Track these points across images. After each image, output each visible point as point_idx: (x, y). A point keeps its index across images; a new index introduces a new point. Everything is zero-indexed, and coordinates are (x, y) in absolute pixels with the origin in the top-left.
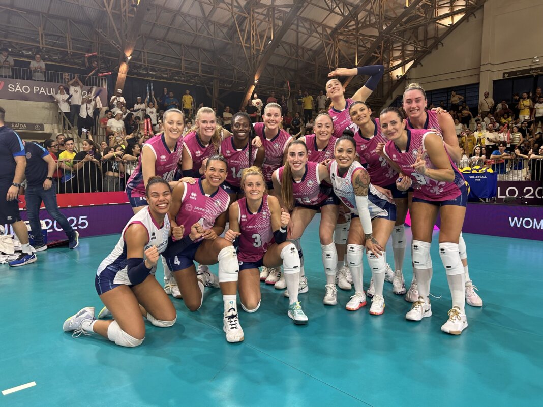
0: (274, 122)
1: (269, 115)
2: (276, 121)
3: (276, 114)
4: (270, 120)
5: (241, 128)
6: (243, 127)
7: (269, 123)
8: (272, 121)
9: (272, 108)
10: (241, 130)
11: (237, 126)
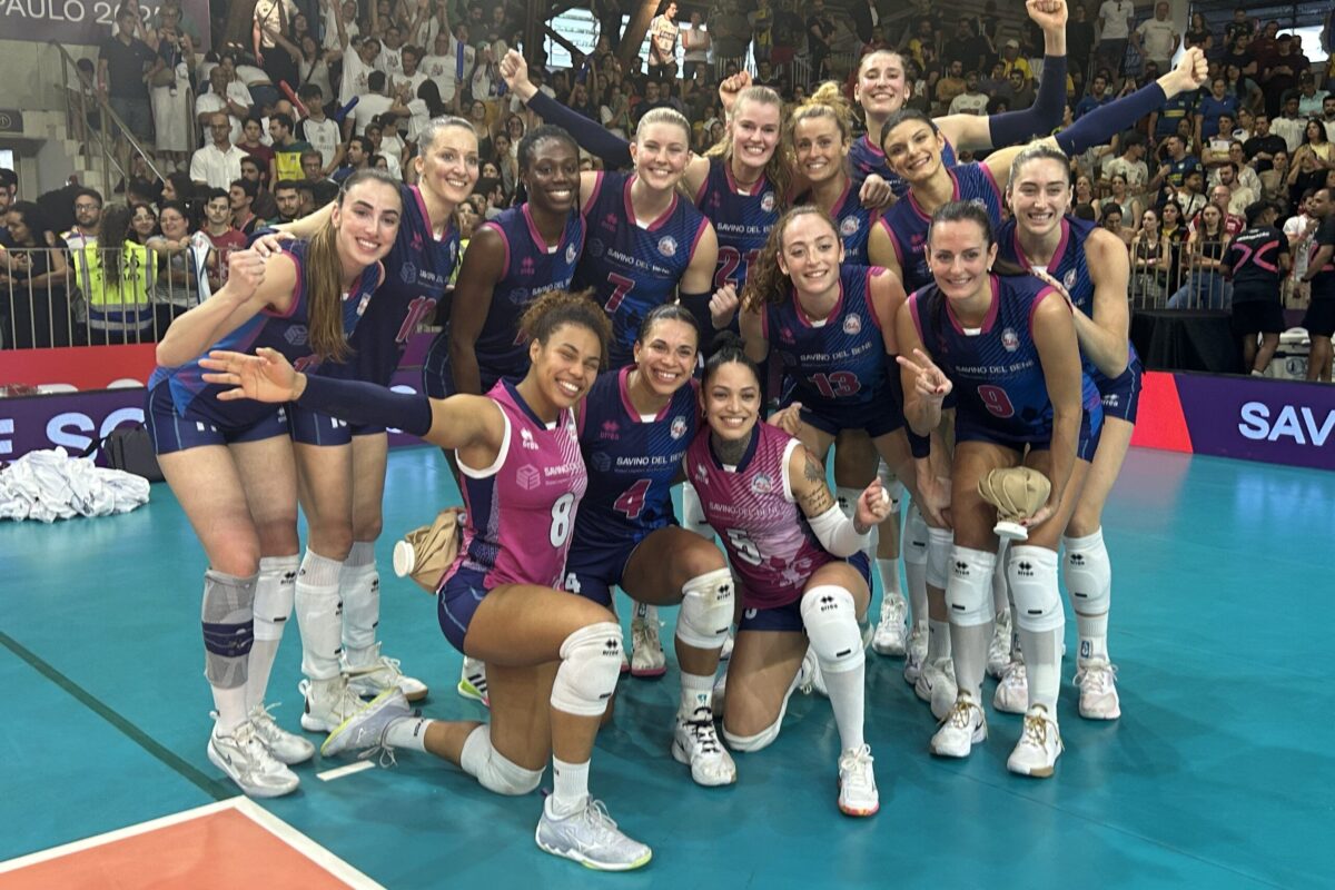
0: (668, 167)
1: (653, 146)
2: (671, 164)
3: (672, 144)
4: (654, 160)
5: (560, 176)
6: (564, 175)
7: (651, 169)
8: (661, 164)
9: (661, 125)
10: (560, 183)
11: (545, 171)
